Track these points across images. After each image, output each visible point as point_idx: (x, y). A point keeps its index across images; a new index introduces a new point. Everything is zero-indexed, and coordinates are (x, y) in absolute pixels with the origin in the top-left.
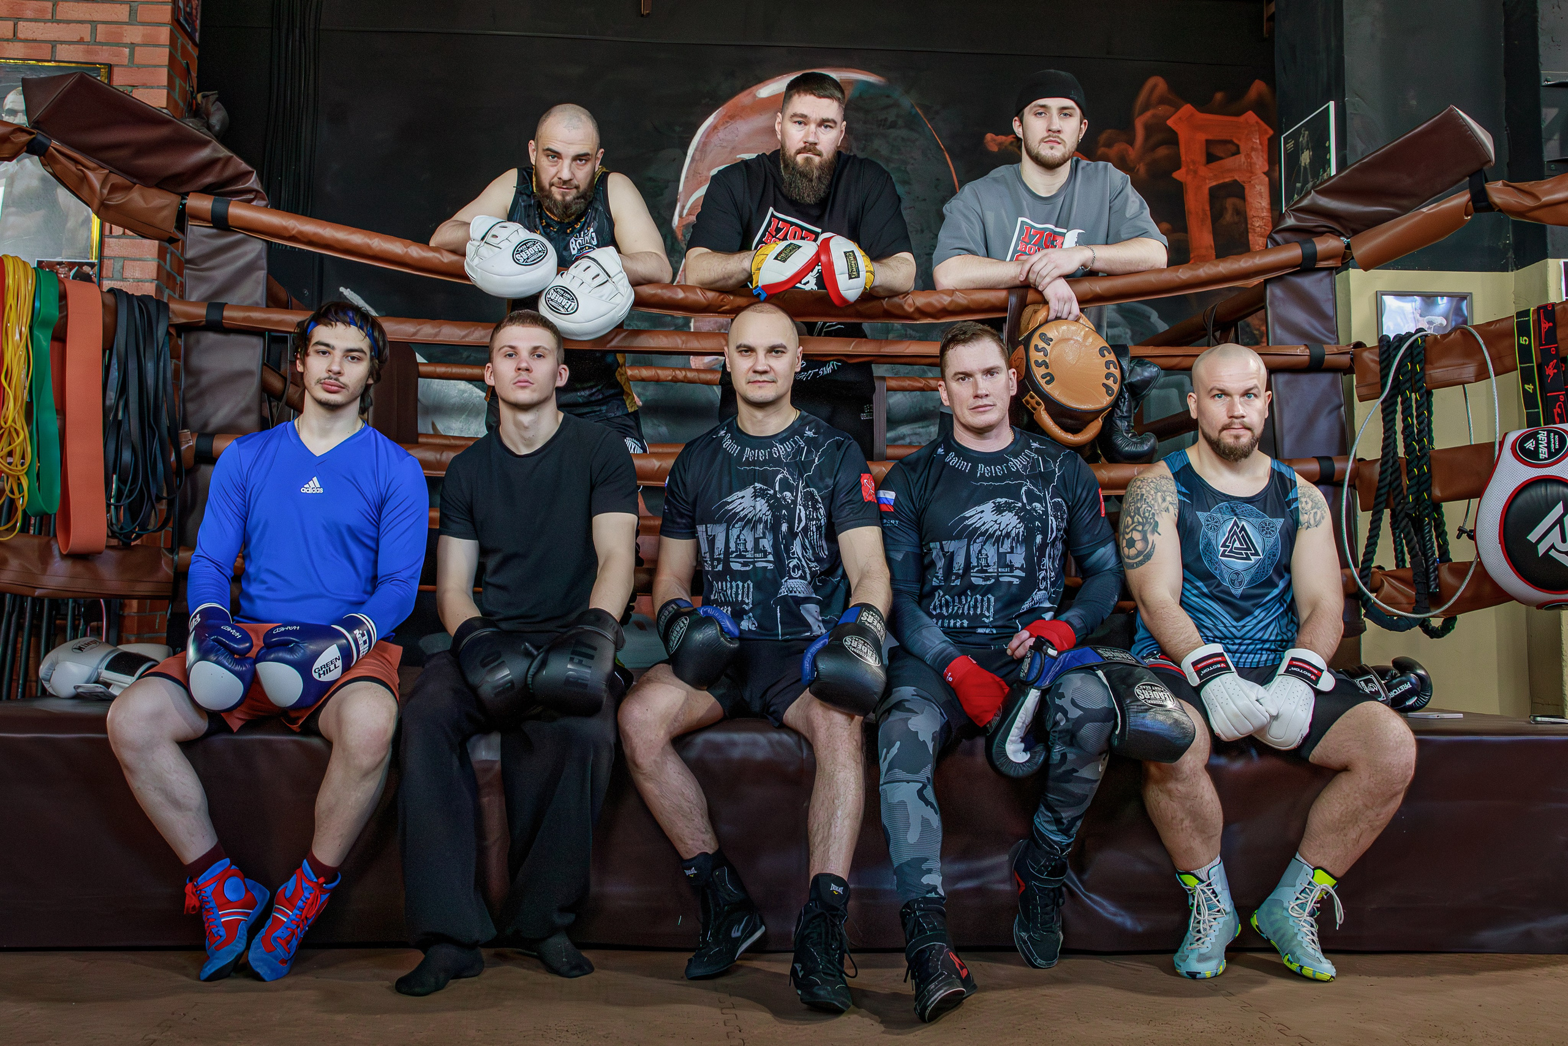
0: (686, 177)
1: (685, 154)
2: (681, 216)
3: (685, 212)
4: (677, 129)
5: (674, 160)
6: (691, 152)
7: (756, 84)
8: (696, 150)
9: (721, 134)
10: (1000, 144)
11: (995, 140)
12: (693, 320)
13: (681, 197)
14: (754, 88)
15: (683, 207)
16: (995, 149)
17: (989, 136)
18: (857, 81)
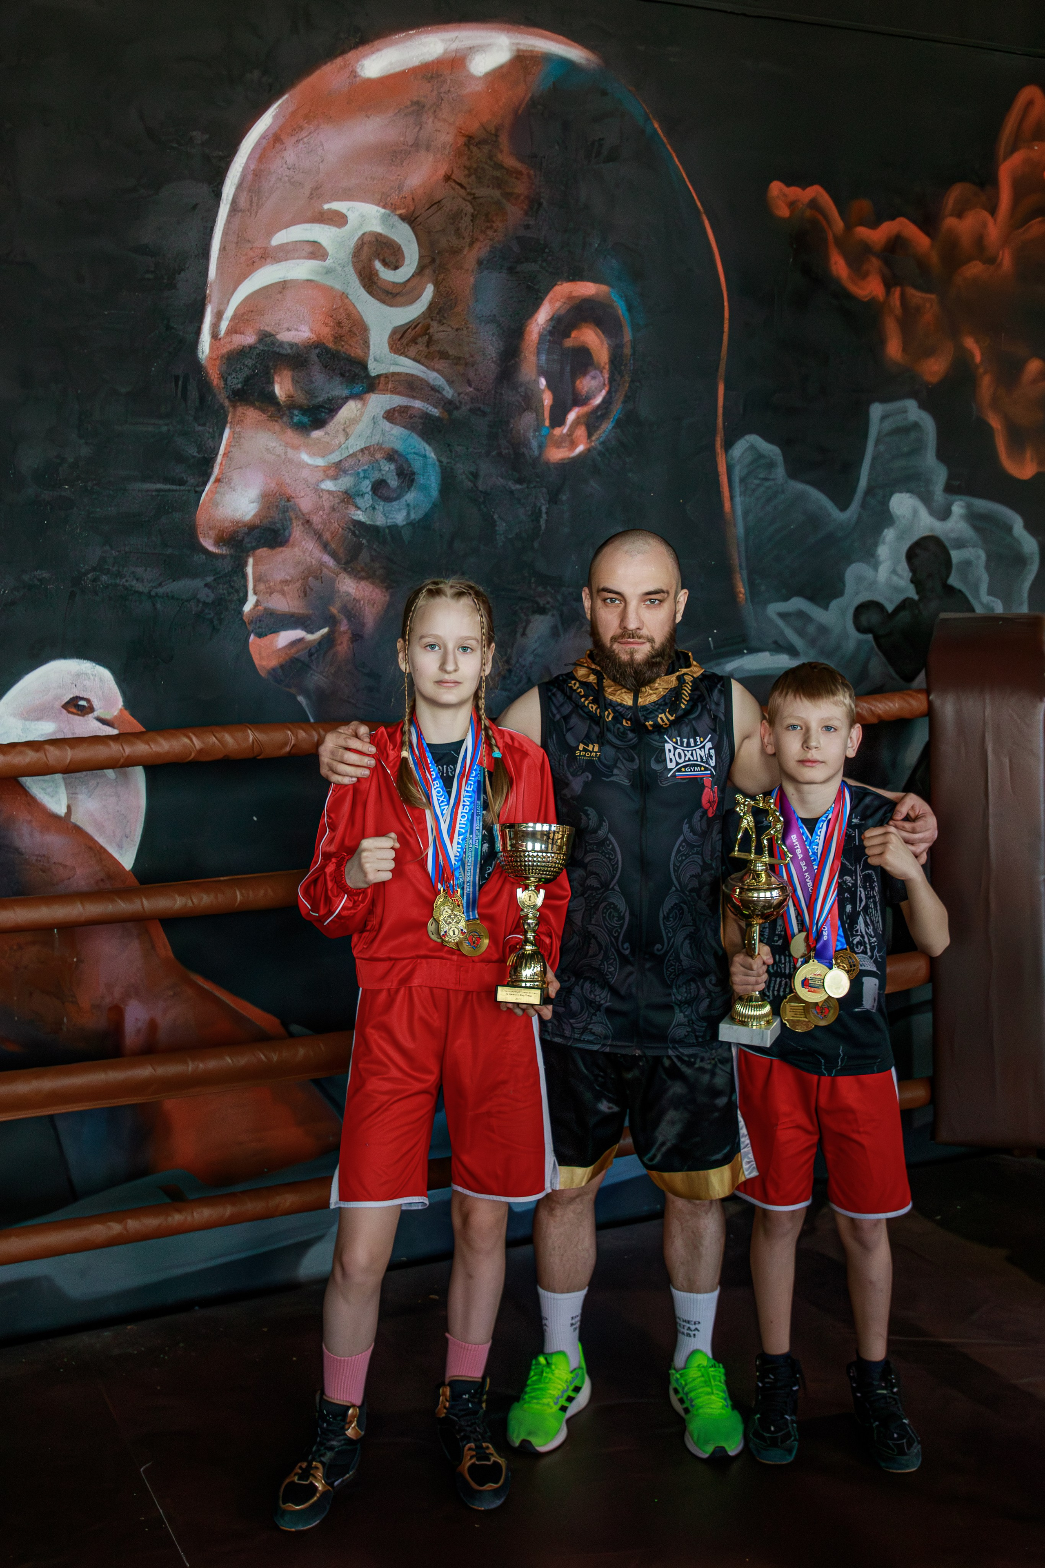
0: (223, 249)
1: (218, 195)
2: (215, 336)
3: (224, 325)
4: (199, 137)
5: (195, 207)
6: (229, 189)
7: (356, 46)
8: (240, 187)
9: (290, 155)
10: (792, 205)
11: (785, 195)
12: (251, 561)
13: (213, 292)
14: (351, 55)
15: (219, 315)
16: (783, 212)
17: (776, 188)
18: (547, 58)
